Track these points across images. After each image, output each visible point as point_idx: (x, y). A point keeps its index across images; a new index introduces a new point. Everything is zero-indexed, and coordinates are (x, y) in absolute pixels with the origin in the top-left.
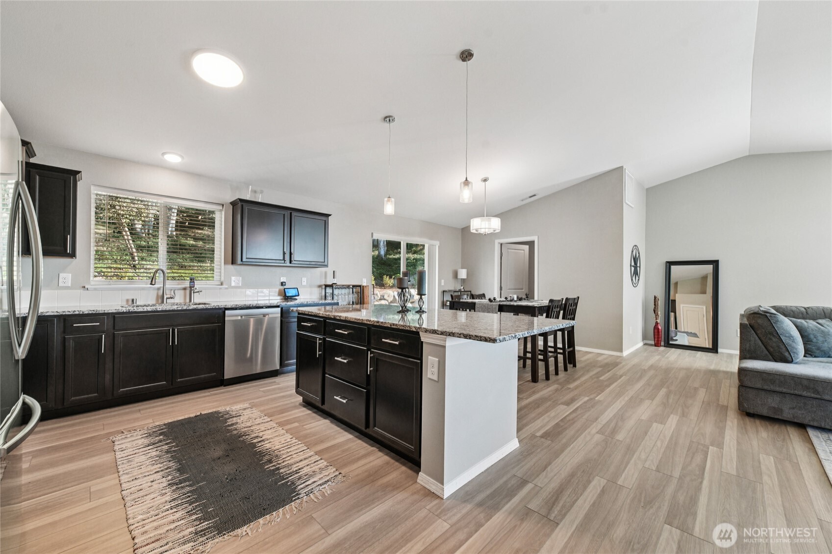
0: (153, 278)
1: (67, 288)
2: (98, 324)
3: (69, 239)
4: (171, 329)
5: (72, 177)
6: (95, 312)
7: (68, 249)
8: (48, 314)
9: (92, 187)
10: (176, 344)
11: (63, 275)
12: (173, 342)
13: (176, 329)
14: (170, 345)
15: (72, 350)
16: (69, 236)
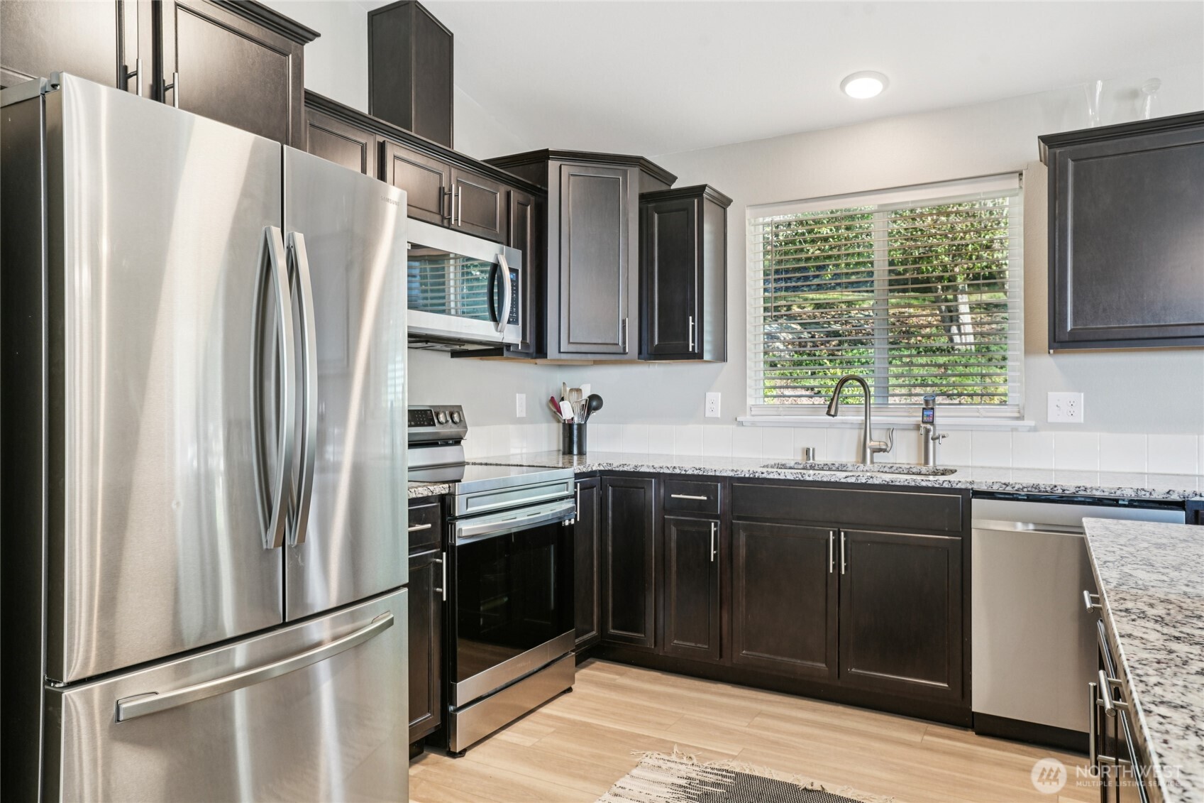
0: (832, 400)
1: (714, 421)
2: (705, 498)
3: (691, 323)
4: (831, 533)
5: (696, 201)
6: (701, 473)
7: (691, 344)
8: (643, 470)
9: (748, 212)
10: (843, 573)
11: (710, 396)
12: (837, 566)
13: (842, 534)
14: (831, 571)
15: (673, 545)
16: (691, 318)
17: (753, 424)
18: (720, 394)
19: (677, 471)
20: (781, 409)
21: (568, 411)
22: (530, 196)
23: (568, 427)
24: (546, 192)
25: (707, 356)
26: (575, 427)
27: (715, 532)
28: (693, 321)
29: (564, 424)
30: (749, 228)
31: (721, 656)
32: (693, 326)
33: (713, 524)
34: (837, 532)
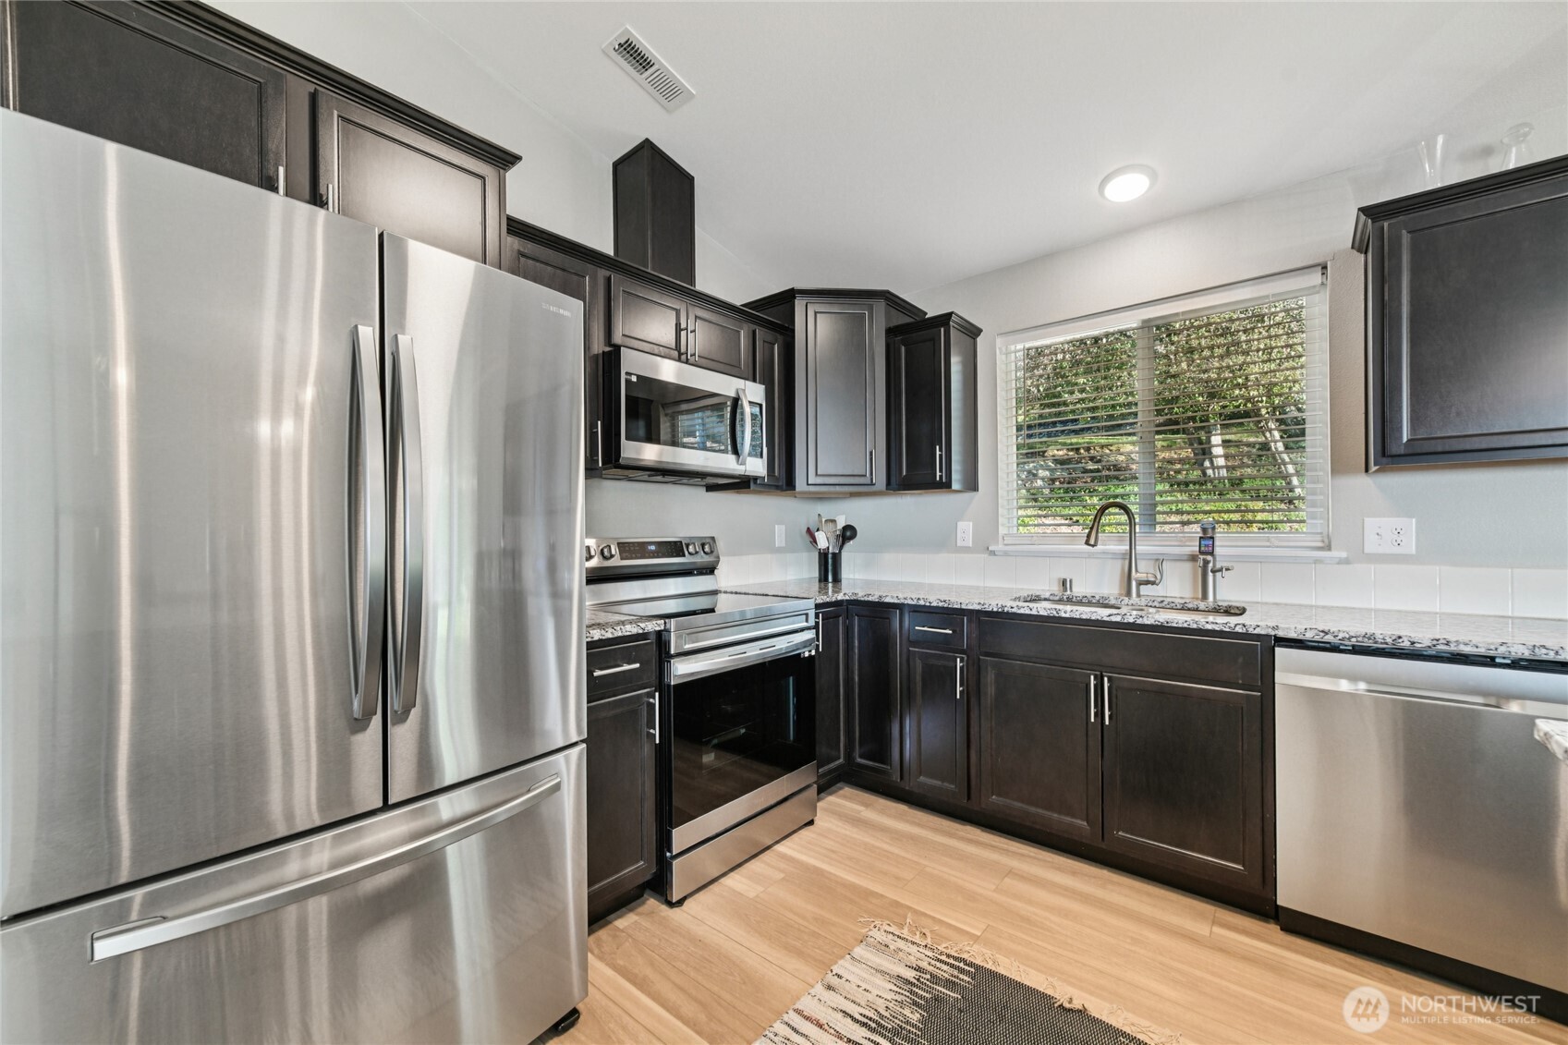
0: (1092, 528)
1: (966, 550)
2: (951, 632)
3: (938, 453)
4: (1092, 677)
5: (942, 329)
6: (946, 606)
7: (938, 474)
8: (888, 600)
9: (999, 341)
10: (1107, 723)
11: (962, 525)
12: (1100, 714)
13: (1106, 679)
14: (1093, 720)
15: (918, 679)
16: (938, 447)
17: (1006, 554)
18: (971, 524)
19: (922, 603)
20: (1035, 538)
21: (823, 541)
22: (778, 335)
23: (823, 556)
24: (793, 331)
25: (955, 486)
26: (830, 556)
27: (962, 668)
28: (941, 450)
29: (820, 553)
30: (1000, 358)
31: (969, 798)
32: (941, 456)
33: (958, 660)
34: (1099, 677)
